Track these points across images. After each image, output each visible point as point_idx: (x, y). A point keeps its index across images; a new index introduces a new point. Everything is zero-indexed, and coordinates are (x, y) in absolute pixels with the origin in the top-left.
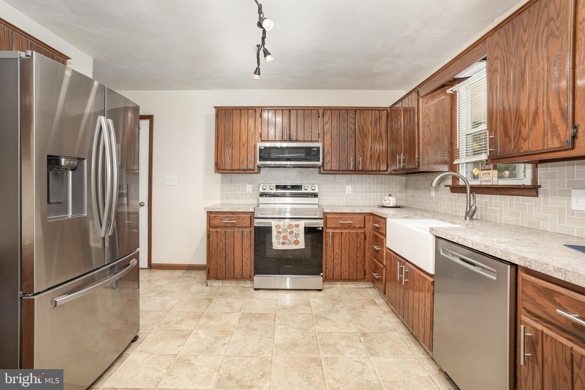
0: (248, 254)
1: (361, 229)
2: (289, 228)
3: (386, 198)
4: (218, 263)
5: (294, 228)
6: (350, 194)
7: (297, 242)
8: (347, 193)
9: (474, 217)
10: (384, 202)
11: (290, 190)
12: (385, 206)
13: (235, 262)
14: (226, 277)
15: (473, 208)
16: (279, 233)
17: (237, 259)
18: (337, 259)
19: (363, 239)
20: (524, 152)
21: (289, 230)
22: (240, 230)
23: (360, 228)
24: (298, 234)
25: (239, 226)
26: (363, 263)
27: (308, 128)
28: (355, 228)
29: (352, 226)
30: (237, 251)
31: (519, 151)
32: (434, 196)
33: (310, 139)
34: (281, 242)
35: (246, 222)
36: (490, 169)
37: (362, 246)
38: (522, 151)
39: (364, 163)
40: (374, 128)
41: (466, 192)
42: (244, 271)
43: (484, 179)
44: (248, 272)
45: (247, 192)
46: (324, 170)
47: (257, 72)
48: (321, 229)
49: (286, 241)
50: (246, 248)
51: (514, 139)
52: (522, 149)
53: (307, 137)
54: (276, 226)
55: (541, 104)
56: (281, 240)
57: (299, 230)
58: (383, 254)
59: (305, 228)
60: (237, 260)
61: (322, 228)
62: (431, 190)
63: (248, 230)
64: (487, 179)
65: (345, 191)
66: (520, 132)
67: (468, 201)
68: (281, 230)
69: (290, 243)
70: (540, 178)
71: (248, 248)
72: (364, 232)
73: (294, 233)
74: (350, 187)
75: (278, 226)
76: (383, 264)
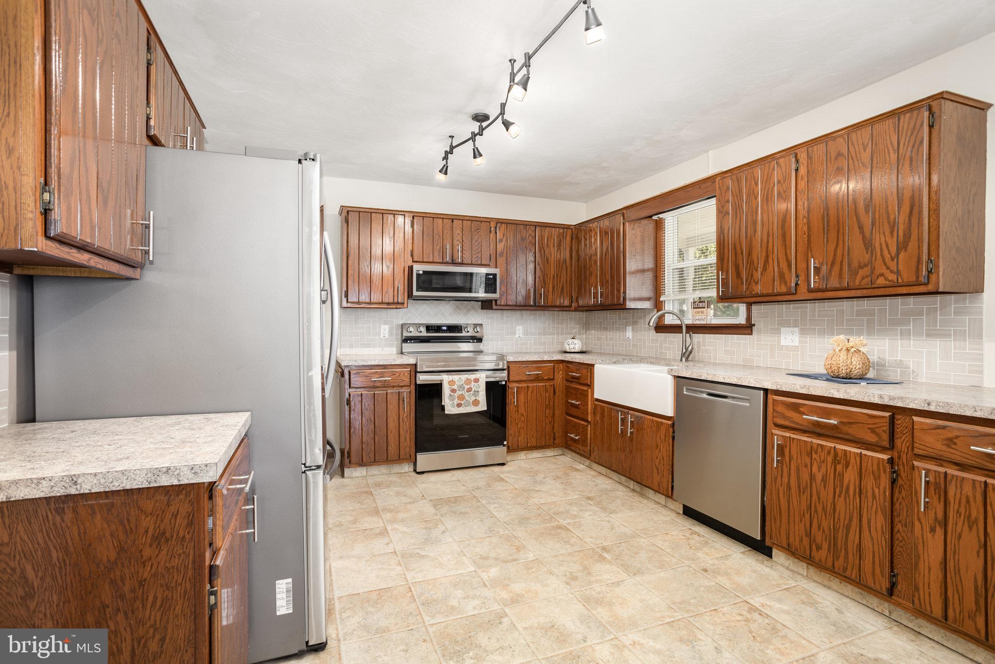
0: (407, 423)
1: (549, 381)
2: (467, 384)
3: (571, 341)
4: (364, 440)
5: (473, 383)
6: (521, 337)
7: (476, 403)
8: (517, 336)
9: (690, 358)
10: (568, 347)
11: (447, 333)
12: (569, 351)
13: (389, 437)
14: (376, 461)
15: (690, 348)
16: (453, 391)
17: (391, 432)
18: (523, 421)
19: (552, 394)
20: (755, 294)
21: (466, 387)
22: (396, 390)
23: (549, 379)
24: (478, 391)
25: (395, 384)
26: (552, 423)
27: (477, 247)
28: (543, 380)
29: (540, 378)
30: (392, 421)
31: (751, 292)
32: (631, 338)
33: (480, 263)
34: (456, 403)
35: (404, 379)
36: (704, 308)
37: (552, 404)
38: (754, 293)
39: (546, 297)
40: (558, 251)
41: (682, 332)
42: (402, 450)
43: (697, 318)
44: (407, 450)
45: (382, 336)
46: (496, 305)
47: (444, 170)
48: (504, 383)
49: (462, 402)
50: (405, 416)
51: (746, 281)
52: (754, 290)
53: (475, 260)
54: (449, 382)
55: (771, 253)
56: (456, 401)
57: (479, 386)
58: (587, 409)
59: (487, 383)
60: (392, 436)
61: (506, 381)
62: (627, 330)
63: (406, 390)
64: (700, 317)
65: (515, 333)
66: (752, 276)
67: (684, 341)
68: (455, 387)
69: (467, 405)
70: (754, 317)
71: (407, 416)
72: (554, 385)
73: (473, 390)
74: (521, 327)
75: (452, 383)
76: (587, 421)
